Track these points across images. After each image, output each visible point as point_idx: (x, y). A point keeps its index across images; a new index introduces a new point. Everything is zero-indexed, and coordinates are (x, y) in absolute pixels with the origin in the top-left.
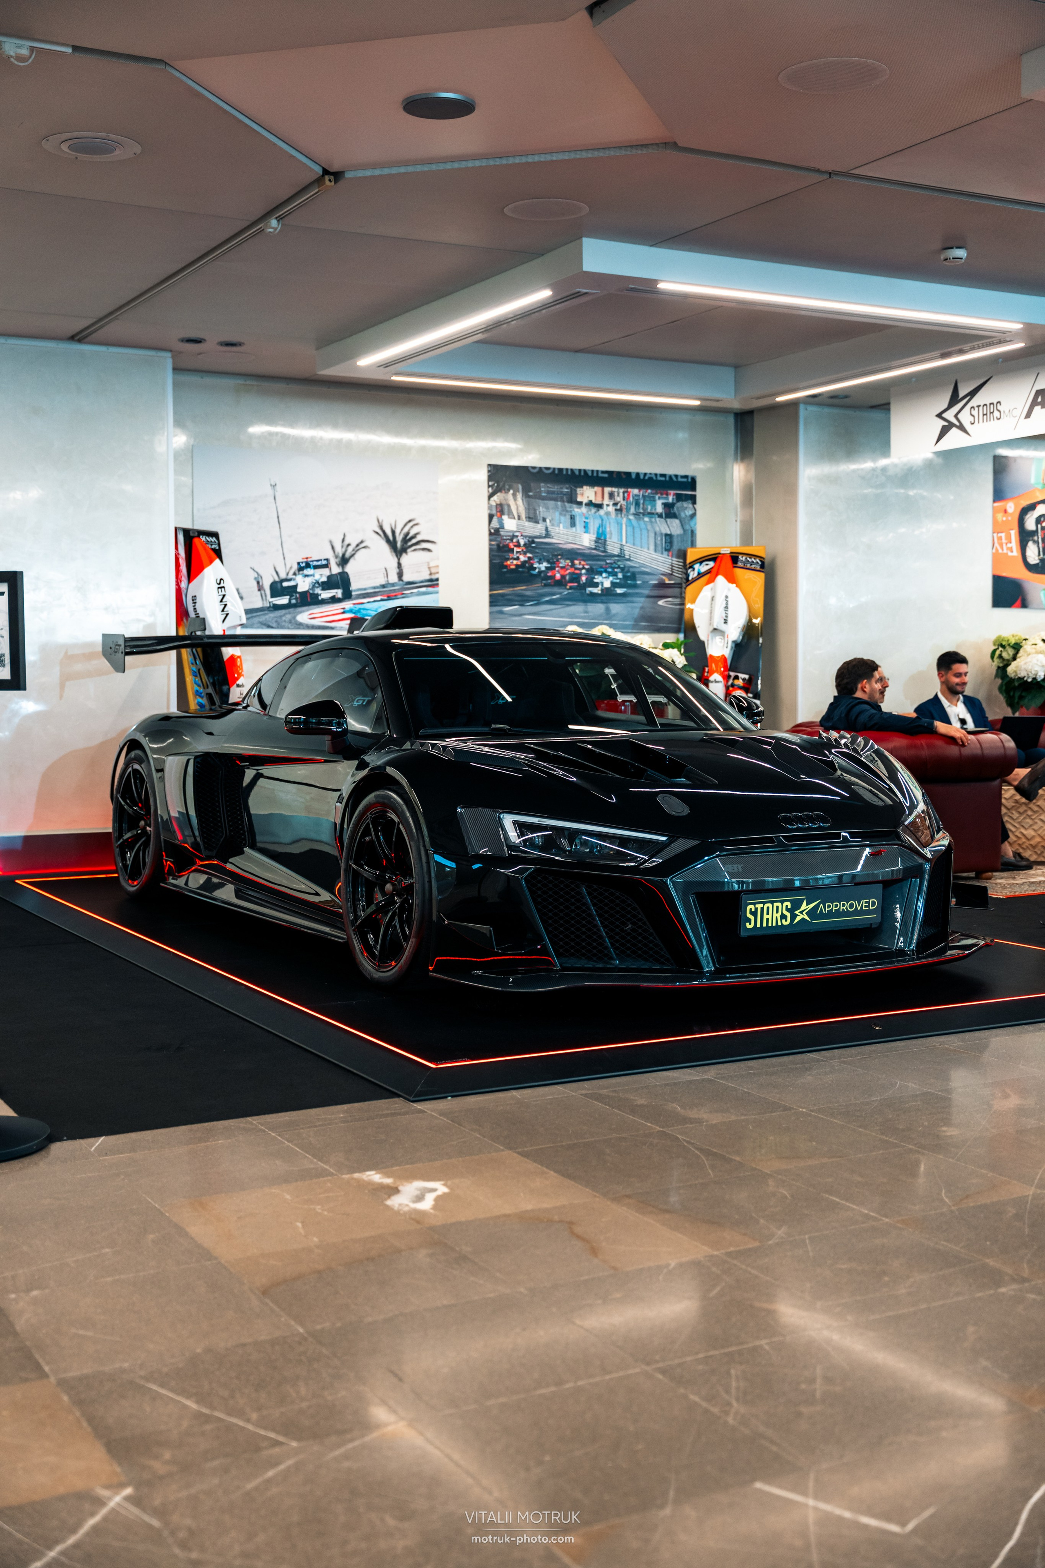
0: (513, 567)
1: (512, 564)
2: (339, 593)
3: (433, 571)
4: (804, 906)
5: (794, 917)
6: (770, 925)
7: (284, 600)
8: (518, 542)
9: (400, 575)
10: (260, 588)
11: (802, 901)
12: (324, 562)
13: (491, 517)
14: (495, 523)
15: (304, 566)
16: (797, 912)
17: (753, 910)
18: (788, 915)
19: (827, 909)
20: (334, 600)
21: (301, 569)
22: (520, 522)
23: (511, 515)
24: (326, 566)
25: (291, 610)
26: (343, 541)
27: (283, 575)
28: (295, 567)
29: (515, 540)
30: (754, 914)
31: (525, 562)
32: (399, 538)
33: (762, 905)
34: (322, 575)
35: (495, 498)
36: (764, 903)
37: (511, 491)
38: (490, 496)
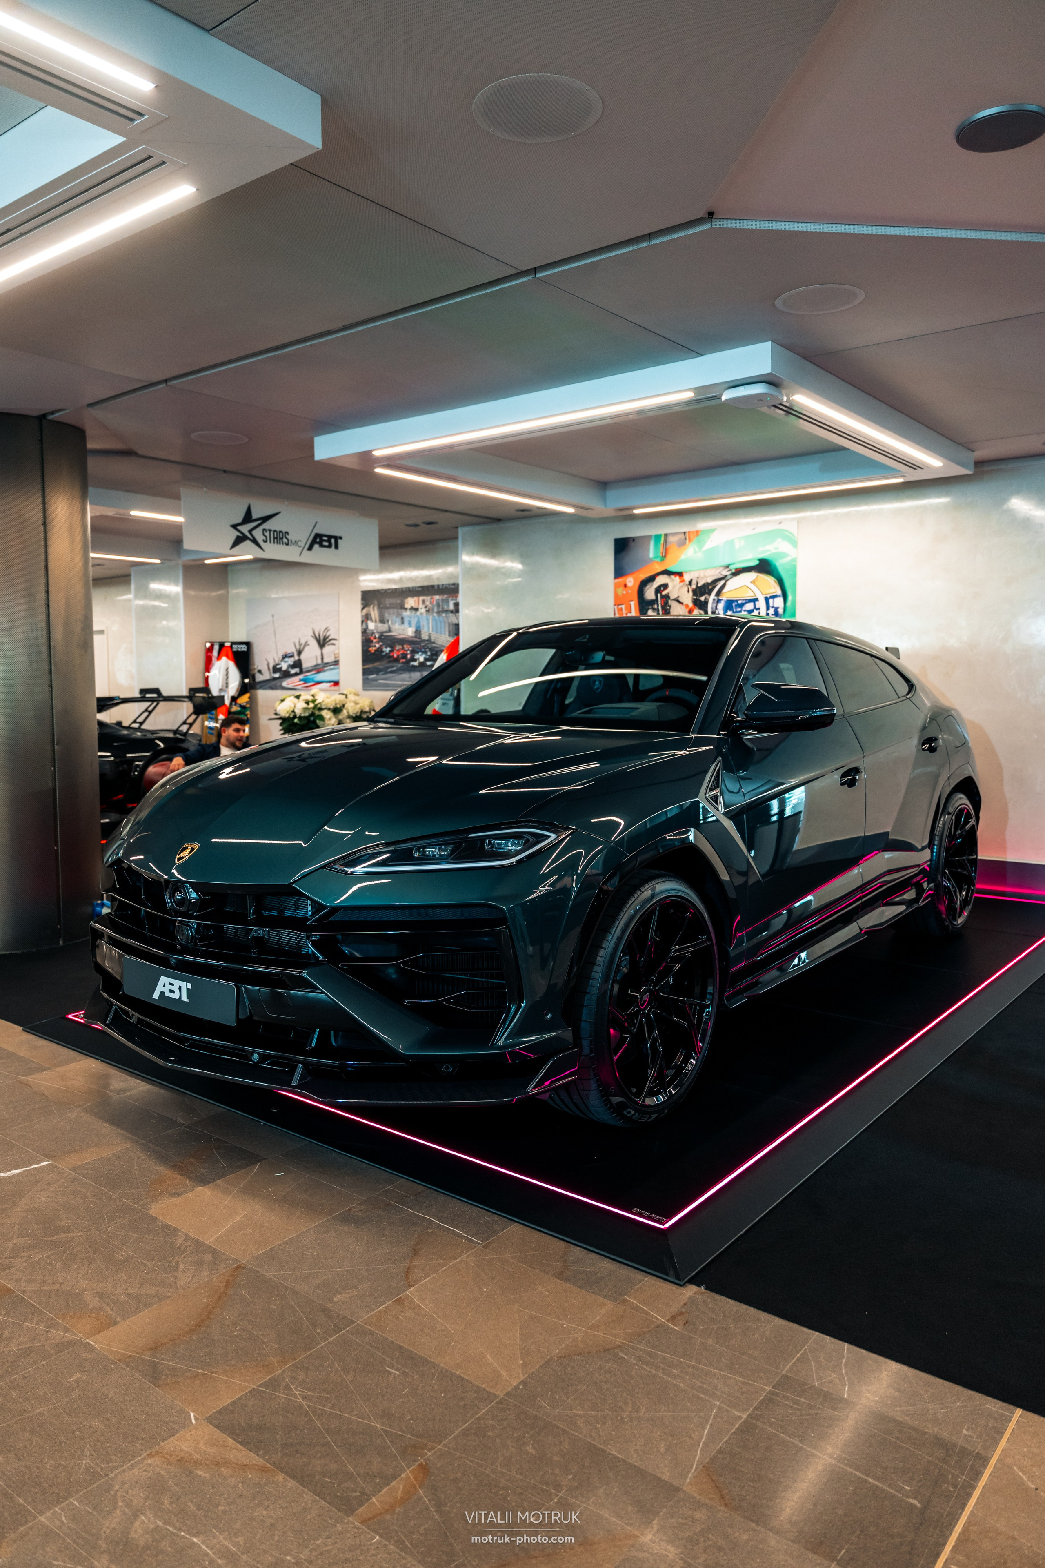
0: (373, 651)
1: (373, 649)
2: (297, 670)
3: (337, 656)
7: (277, 675)
8: (375, 636)
9: (322, 659)
10: (269, 669)
12: (292, 654)
13: (362, 622)
14: (364, 626)
15: (285, 656)
20: (296, 674)
21: (283, 658)
22: (376, 624)
23: (372, 621)
24: (293, 656)
25: (280, 680)
26: (299, 642)
27: (277, 662)
28: (281, 657)
29: (373, 635)
31: (378, 648)
32: (322, 638)
34: (291, 661)
35: (364, 611)
37: (372, 606)
38: (363, 609)
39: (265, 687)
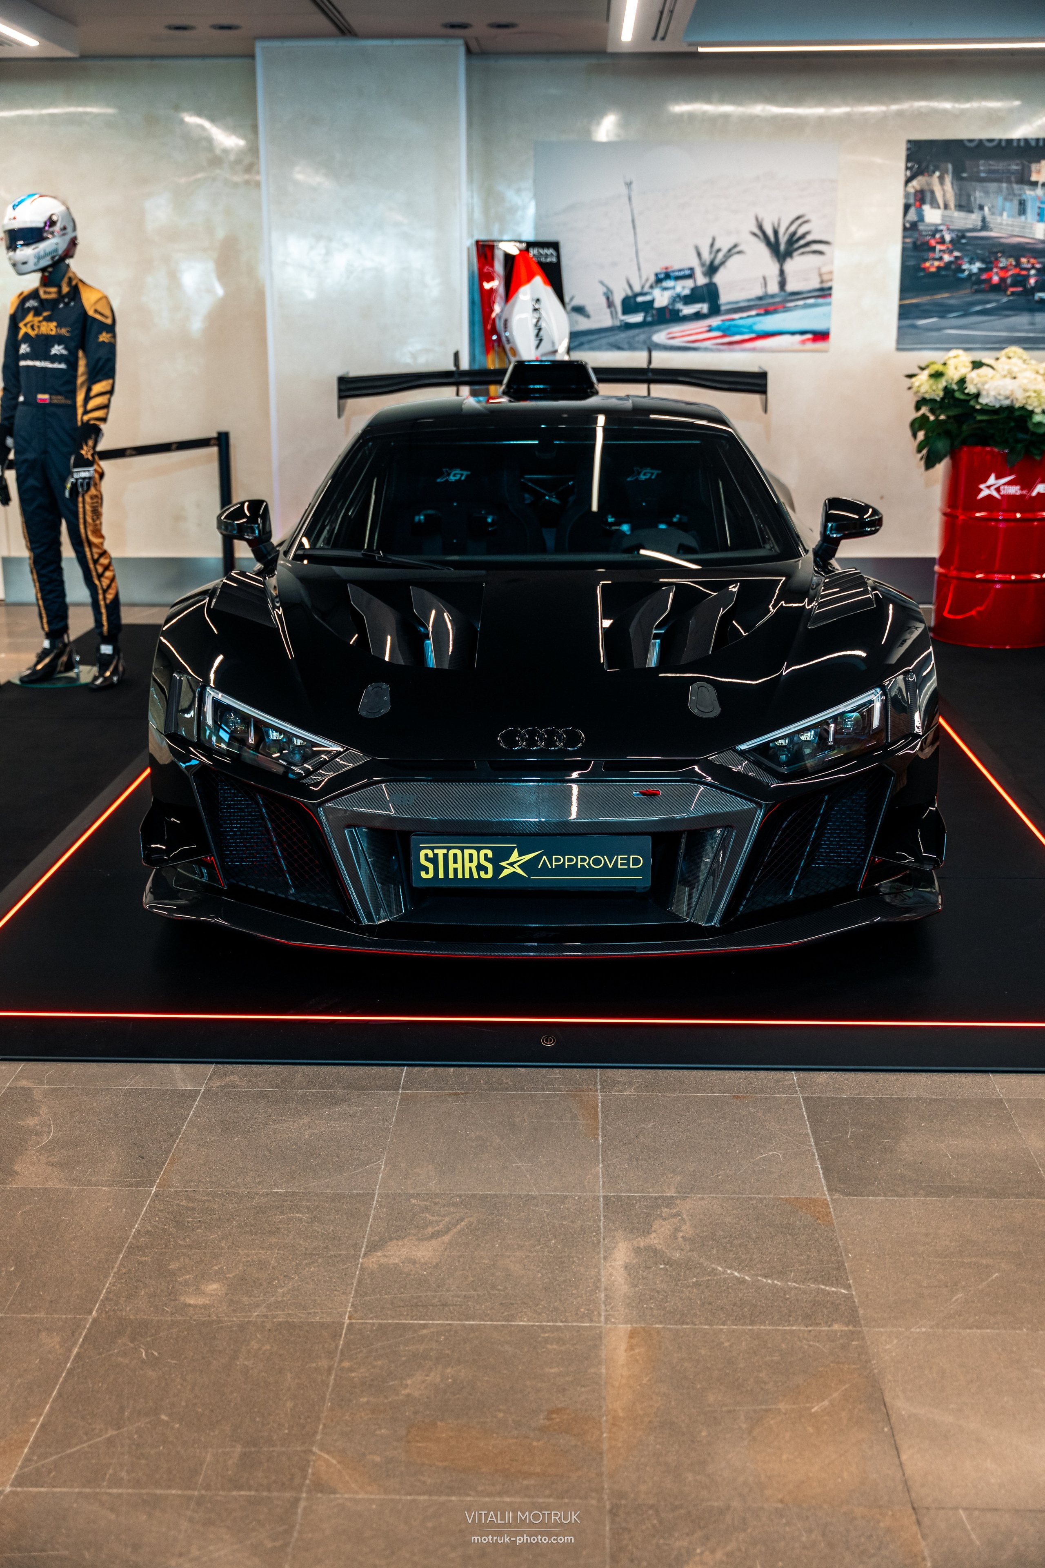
0: (933, 270)
1: (932, 265)
2: (704, 307)
3: (825, 277)
4: (515, 856)
5: (498, 869)
6: (460, 876)
7: (638, 318)
8: (943, 238)
9: (782, 284)
10: (610, 304)
11: (513, 849)
12: (688, 272)
13: (907, 207)
14: (912, 215)
15: (664, 277)
16: (503, 864)
17: (431, 855)
18: (490, 867)
19: (554, 863)
20: (698, 316)
21: (659, 281)
22: (948, 212)
23: (934, 204)
24: (691, 276)
25: (647, 329)
26: (712, 245)
27: (637, 289)
28: (652, 279)
29: (938, 236)
30: (434, 860)
31: (950, 263)
32: (783, 240)
33: (445, 851)
34: (684, 287)
35: (915, 183)
36: (449, 849)
37: (937, 174)
38: (908, 181)
39: (596, 344)
